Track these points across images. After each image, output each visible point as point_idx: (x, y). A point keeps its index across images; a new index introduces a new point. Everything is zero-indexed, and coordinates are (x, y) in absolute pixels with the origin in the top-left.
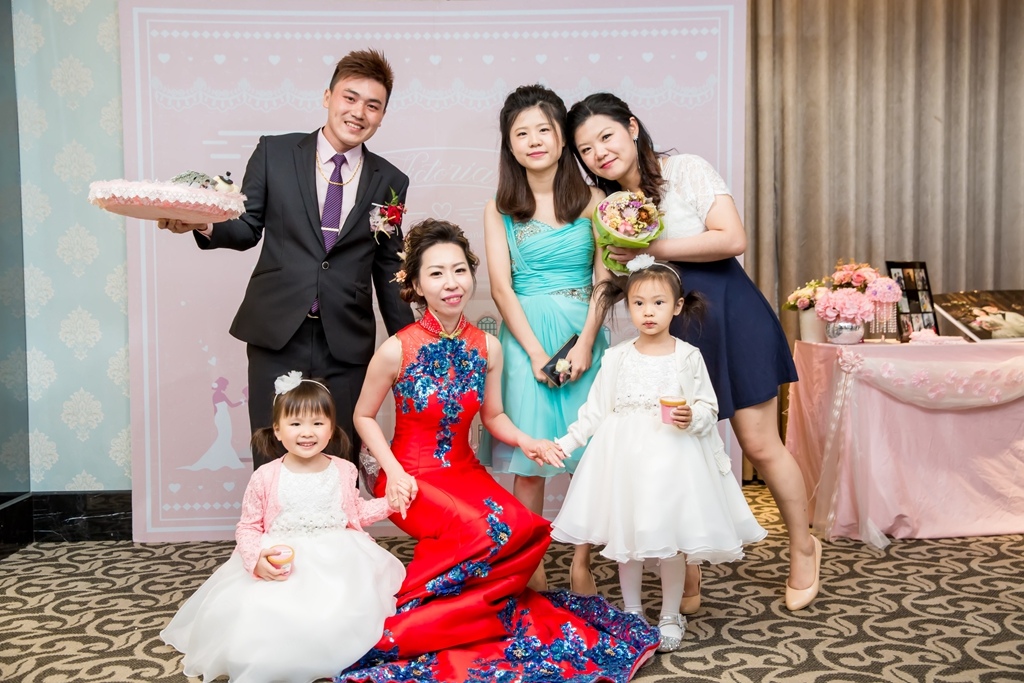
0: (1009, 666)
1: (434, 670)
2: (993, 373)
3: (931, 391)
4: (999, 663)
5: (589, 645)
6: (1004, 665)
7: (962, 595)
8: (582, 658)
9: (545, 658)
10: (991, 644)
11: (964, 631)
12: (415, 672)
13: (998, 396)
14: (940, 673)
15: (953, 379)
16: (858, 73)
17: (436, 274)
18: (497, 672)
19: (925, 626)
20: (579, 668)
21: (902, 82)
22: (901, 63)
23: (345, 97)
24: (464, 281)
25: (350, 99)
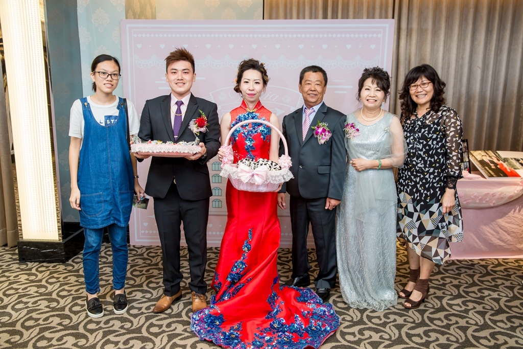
1: (240, 334)
2: (493, 194)
3: (464, 201)
5: (305, 326)
8: (302, 331)
9: (287, 331)
12: (232, 336)
13: (494, 203)
15: (475, 196)
16: (444, 46)
17: (247, 82)
18: (266, 338)
20: (301, 336)
21: (464, 50)
22: (464, 41)
23: (172, 73)
24: (258, 87)
25: (175, 73)
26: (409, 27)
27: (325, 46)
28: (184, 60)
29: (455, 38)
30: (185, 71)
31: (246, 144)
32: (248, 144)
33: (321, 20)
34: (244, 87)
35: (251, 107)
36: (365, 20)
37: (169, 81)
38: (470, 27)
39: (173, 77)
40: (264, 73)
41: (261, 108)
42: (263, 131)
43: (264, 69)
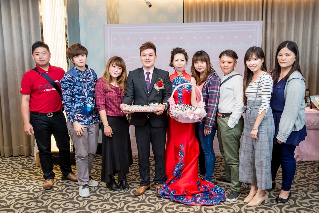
0: (317, 199)
4: (315, 198)
6: (316, 198)
7: (310, 179)
10: (314, 193)
11: (308, 189)
14: (299, 200)
15: (314, 122)
17: (177, 61)
19: (299, 187)
21: (307, 34)
22: (307, 29)
23: (143, 56)
24: (183, 63)
25: (145, 56)
26: (272, 22)
27: (222, 37)
28: (150, 48)
29: (301, 27)
30: (151, 55)
31: (178, 95)
32: (179, 95)
33: (218, 22)
34: (175, 63)
35: (180, 74)
36: (245, 22)
37: (142, 61)
38: (310, 20)
39: (144, 58)
40: (186, 55)
41: (186, 74)
42: (187, 87)
43: (185, 52)
